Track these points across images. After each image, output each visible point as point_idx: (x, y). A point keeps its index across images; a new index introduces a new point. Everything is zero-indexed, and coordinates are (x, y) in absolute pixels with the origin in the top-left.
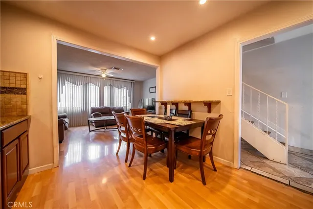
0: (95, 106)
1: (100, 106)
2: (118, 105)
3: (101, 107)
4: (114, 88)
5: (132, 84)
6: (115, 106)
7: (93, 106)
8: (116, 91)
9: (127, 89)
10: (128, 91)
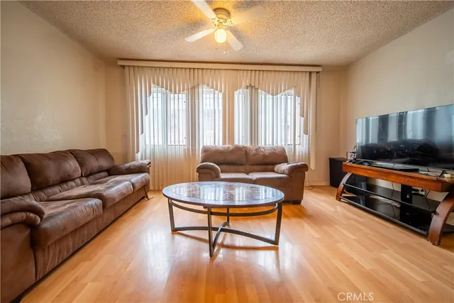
0: (212, 144)
1: (224, 143)
2: (269, 142)
3: (227, 145)
4: (261, 94)
5: (314, 76)
6: (261, 144)
7: (208, 144)
8: (266, 101)
9: (297, 93)
10: (298, 100)
